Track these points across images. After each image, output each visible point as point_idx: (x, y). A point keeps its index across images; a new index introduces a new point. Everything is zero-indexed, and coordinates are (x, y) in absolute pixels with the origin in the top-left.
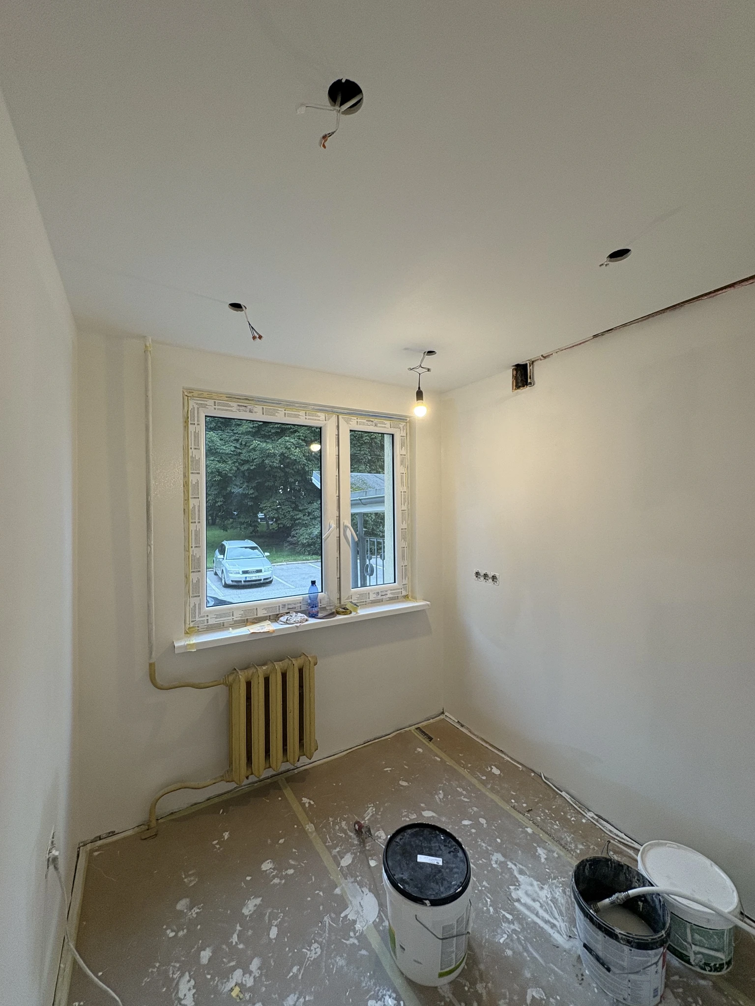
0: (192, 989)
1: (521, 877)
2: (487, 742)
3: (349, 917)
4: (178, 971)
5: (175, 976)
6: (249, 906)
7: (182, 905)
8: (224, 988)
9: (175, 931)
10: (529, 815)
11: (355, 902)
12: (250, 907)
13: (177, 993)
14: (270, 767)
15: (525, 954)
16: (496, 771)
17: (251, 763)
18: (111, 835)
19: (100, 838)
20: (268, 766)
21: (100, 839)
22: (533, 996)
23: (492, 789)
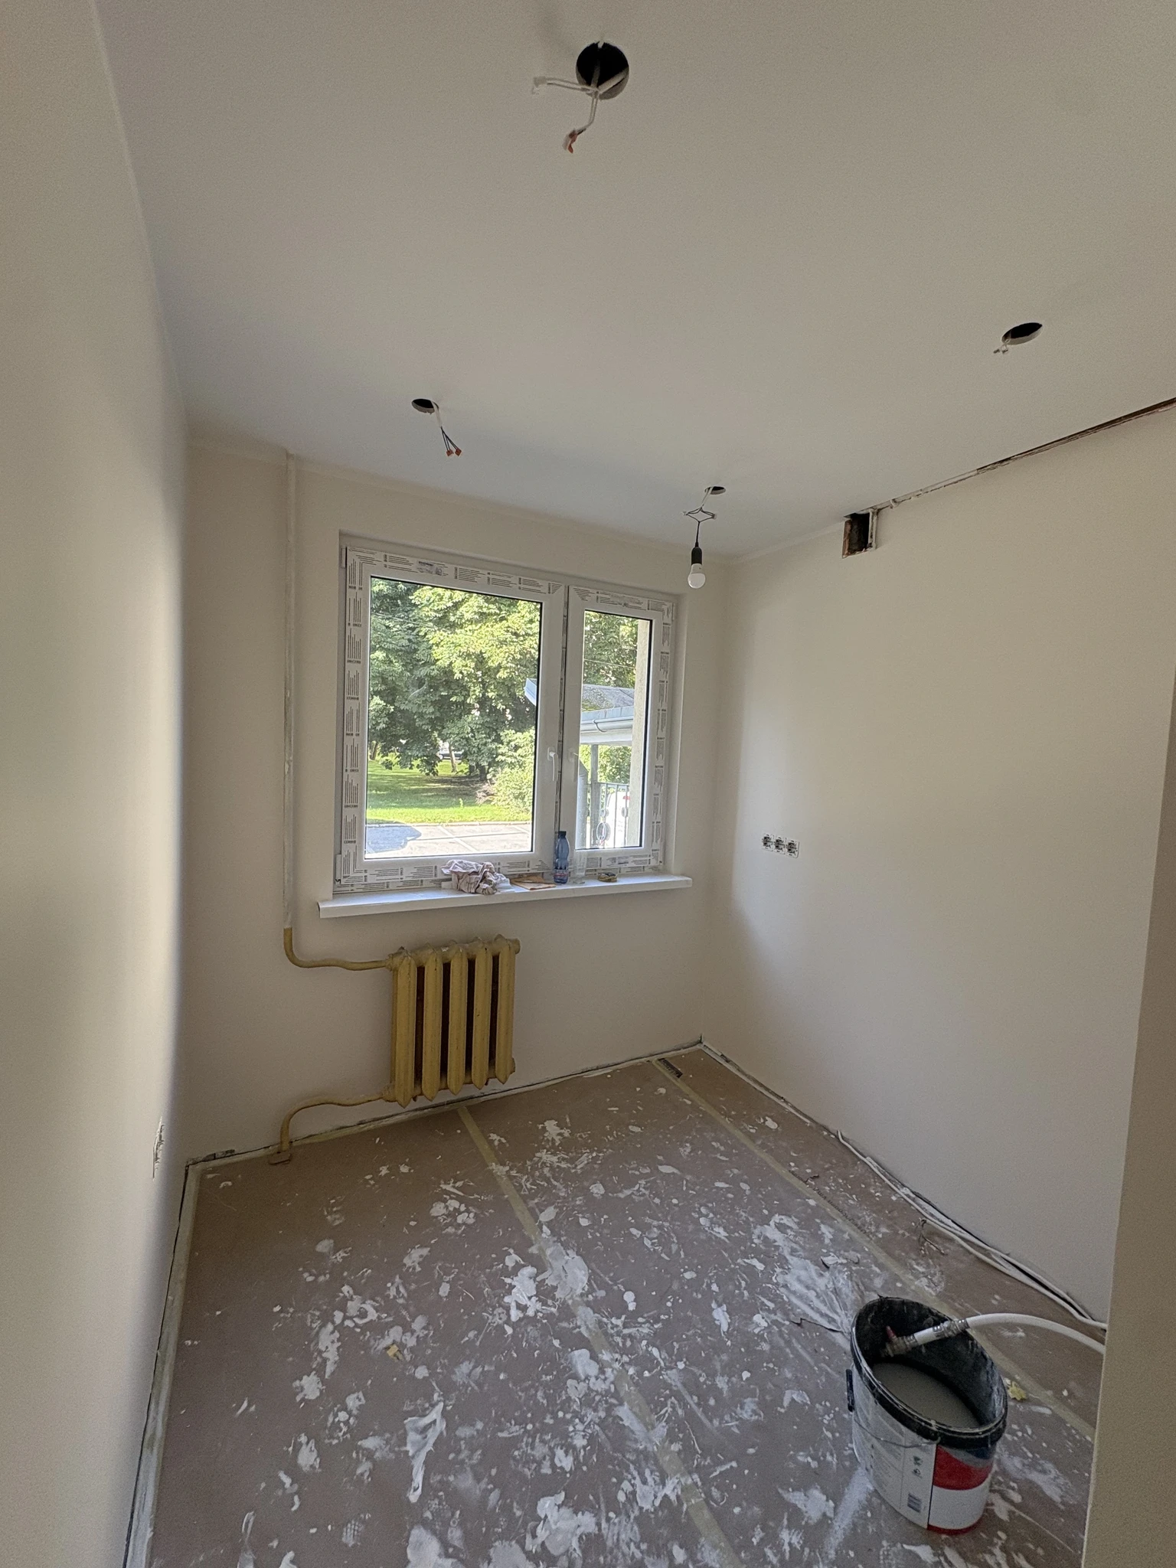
0: (336, 1341)
1: (792, 1259)
2: (761, 1085)
3: (547, 1282)
4: (318, 1319)
5: (314, 1325)
6: (413, 1256)
7: (324, 1246)
8: (378, 1345)
9: (314, 1275)
10: (813, 1183)
11: (557, 1265)
12: (414, 1258)
13: (317, 1344)
14: (447, 1088)
15: (788, 1350)
16: (771, 1124)
17: (421, 1081)
18: (229, 1154)
19: (214, 1157)
20: (444, 1086)
21: (215, 1159)
22: (793, 1400)
23: (763, 1146)
